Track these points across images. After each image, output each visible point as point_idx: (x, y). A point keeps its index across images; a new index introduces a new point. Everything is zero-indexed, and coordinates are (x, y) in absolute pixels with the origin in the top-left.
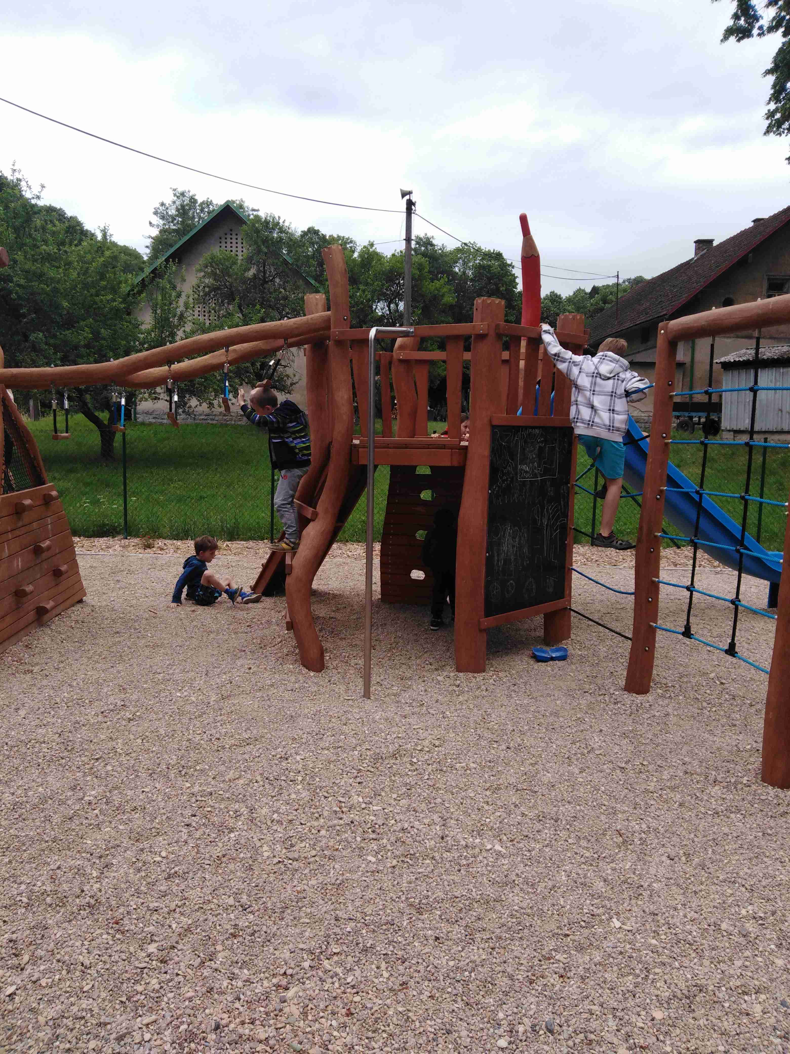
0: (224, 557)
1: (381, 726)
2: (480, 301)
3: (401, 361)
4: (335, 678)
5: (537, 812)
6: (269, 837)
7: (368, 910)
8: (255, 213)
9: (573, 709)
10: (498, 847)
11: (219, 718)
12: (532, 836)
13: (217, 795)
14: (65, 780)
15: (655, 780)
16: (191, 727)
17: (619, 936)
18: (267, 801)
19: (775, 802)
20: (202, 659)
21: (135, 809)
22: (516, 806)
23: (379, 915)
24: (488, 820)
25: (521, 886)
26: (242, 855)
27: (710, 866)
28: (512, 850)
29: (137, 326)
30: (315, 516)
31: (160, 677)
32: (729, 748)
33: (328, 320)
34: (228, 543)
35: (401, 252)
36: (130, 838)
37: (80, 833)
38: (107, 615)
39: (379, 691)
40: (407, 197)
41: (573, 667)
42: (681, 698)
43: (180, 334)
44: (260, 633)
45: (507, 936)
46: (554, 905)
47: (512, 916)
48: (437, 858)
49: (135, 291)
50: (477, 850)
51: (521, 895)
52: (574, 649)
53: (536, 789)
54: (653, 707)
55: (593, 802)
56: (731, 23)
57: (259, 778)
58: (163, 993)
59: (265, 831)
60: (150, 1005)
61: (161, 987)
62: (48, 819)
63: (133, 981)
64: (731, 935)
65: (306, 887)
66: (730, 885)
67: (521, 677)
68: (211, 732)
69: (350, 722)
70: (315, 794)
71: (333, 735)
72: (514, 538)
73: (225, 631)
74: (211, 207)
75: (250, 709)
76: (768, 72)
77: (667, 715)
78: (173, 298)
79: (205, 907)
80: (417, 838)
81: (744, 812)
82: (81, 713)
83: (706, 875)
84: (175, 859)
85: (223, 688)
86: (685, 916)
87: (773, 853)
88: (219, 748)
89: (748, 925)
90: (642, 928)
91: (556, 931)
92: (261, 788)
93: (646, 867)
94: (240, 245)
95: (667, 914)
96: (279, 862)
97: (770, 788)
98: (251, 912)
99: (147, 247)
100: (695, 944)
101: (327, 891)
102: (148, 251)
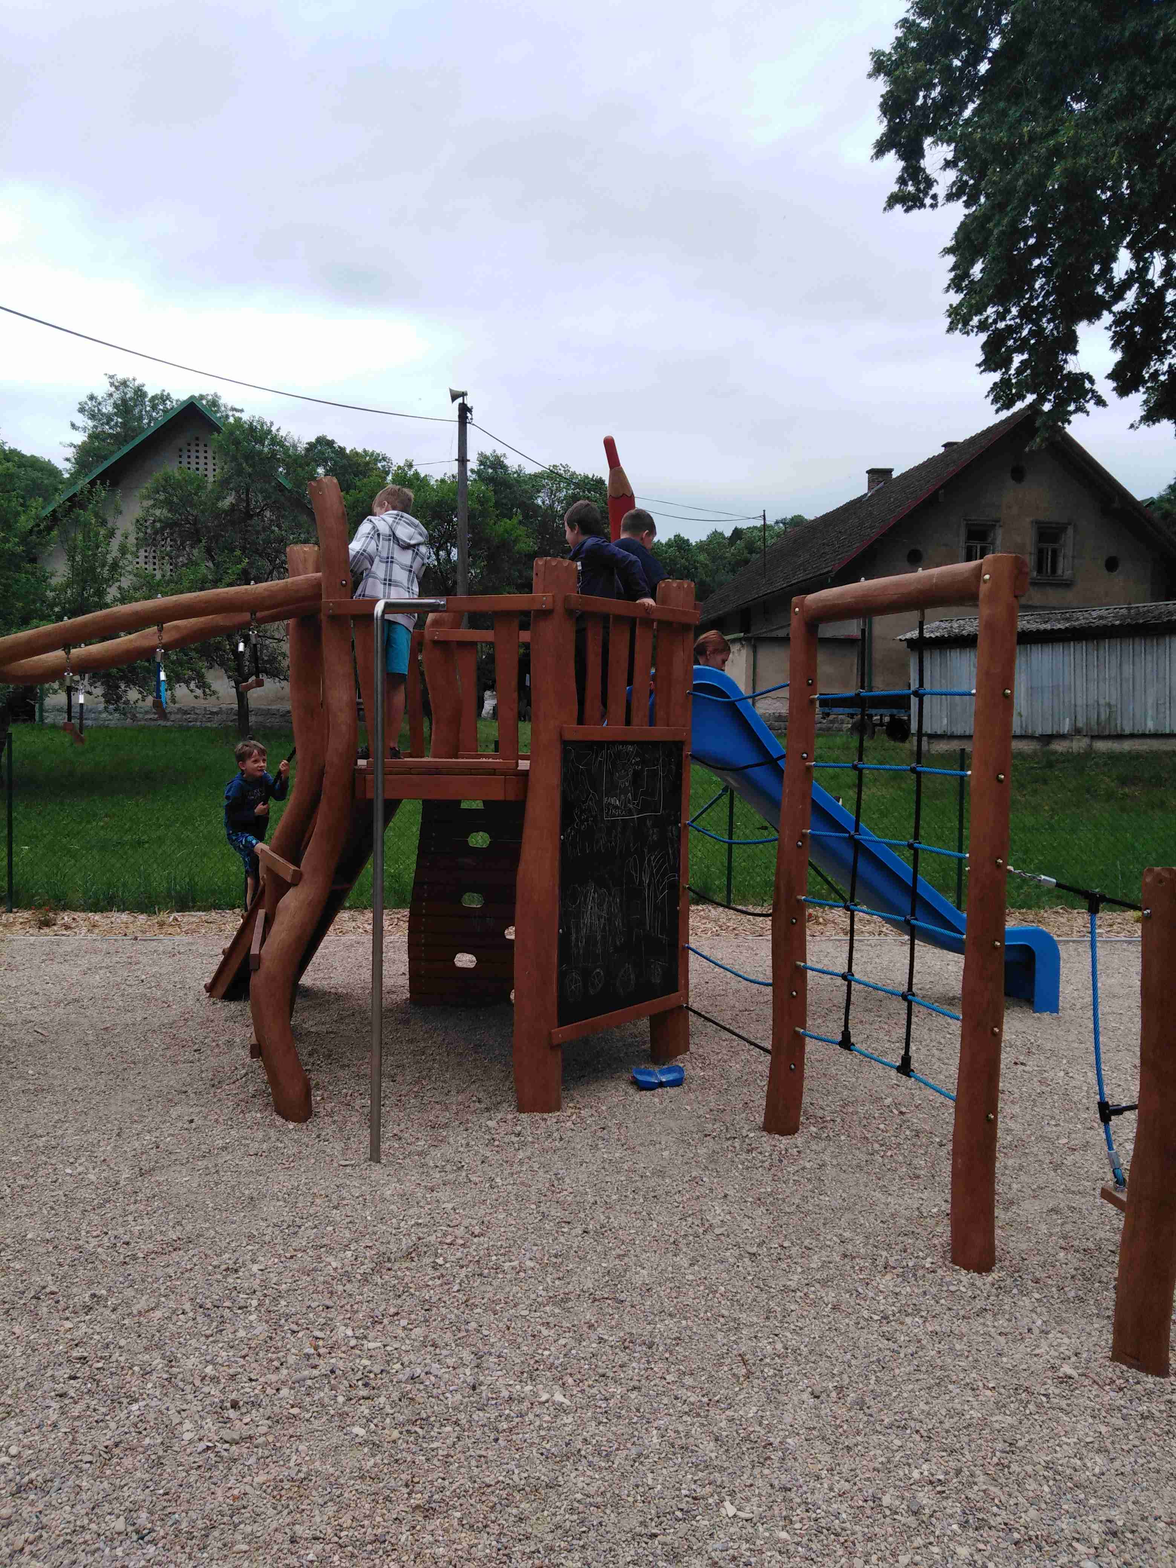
1: (392, 1207)
2: (540, 563)
3: (436, 642)
4: (329, 1131)
5: (622, 1334)
6: (195, 1407)
7: (346, 1521)
8: (237, 414)
9: (687, 1163)
10: (559, 1397)
11: (132, 1208)
12: (612, 1375)
15: (799, 1270)
16: (84, 1226)
17: (732, 1530)
18: (197, 1346)
19: (970, 1293)
20: (113, 1108)
22: (591, 1326)
23: (363, 1526)
24: (546, 1353)
25: (590, 1458)
26: (147, 1441)
27: (872, 1403)
28: (580, 1400)
29: (43, 580)
30: (297, 879)
31: (41, 1142)
32: (907, 1213)
33: (318, 585)
34: (176, 914)
35: (453, 476)
39: (396, 1149)
40: (460, 400)
41: (692, 1096)
42: (843, 1138)
44: (214, 1062)
45: (563, 1544)
46: (637, 1486)
47: (572, 1510)
48: (464, 1422)
49: (42, 527)
50: (527, 1404)
51: (588, 1473)
52: (694, 1069)
53: (623, 1296)
54: (802, 1155)
55: (706, 1312)
56: (895, 188)
57: (187, 1306)
59: (190, 1397)
64: (896, 1513)
65: (248, 1489)
66: (900, 1432)
67: (614, 1116)
68: (115, 1233)
69: (345, 1202)
70: (277, 1327)
71: (316, 1227)
72: (600, 905)
73: (157, 1060)
74: (168, 402)
75: (185, 1190)
76: (948, 251)
77: (822, 1166)
78: (101, 538)
79: (75, 1539)
80: (435, 1391)
81: (924, 1314)
83: (865, 1419)
84: (33, 1457)
85: (144, 1157)
86: (831, 1489)
87: (962, 1376)
88: (127, 1259)
89: (921, 1494)
90: (768, 1514)
91: (638, 1530)
92: (190, 1323)
93: (779, 1412)
94: (210, 461)
95: (805, 1488)
96: (208, 1448)
97: (964, 1272)
98: (149, 1542)
99: (67, 460)
100: (844, 1533)
101: (283, 1492)
102: (70, 465)
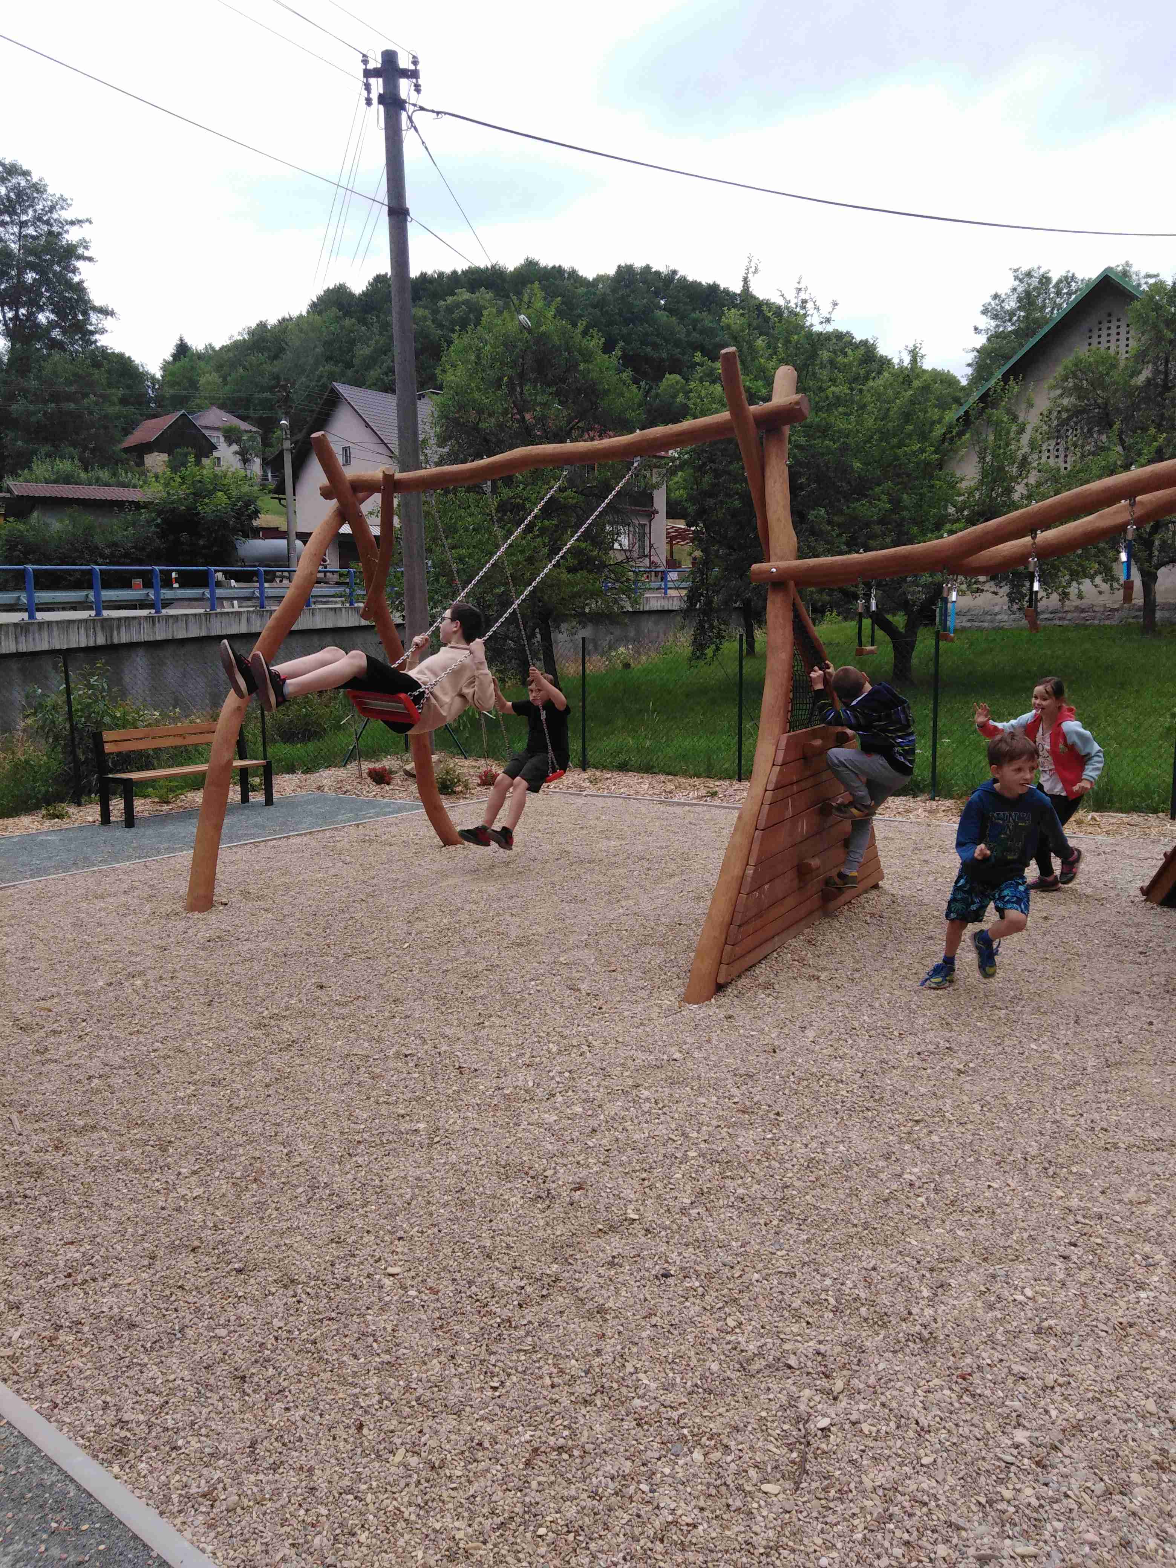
0: (1089, 836)
8: (1151, 280)
11: (1104, 1096)
13: (1109, 1221)
14: (873, 1141)
16: (1058, 1102)
20: (1067, 996)
21: (978, 1210)
29: (952, 486)
31: (1002, 1014)
34: (1095, 814)
36: (973, 1252)
37: (901, 1225)
38: (915, 910)
43: (1020, 490)
44: (1163, 967)
49: (954, 433)
58: (1045, 1516)
60: (1025, 1527)
61: (1041, 1506)
62: (854, 1193)
63: (994, 1477)
68: (1091, 1117)
74: (1073, 284)
78: (1012, 435)
82: (888, 1049)
94: (1123, 336)
99: (969, 365)
102: (969, 371)
